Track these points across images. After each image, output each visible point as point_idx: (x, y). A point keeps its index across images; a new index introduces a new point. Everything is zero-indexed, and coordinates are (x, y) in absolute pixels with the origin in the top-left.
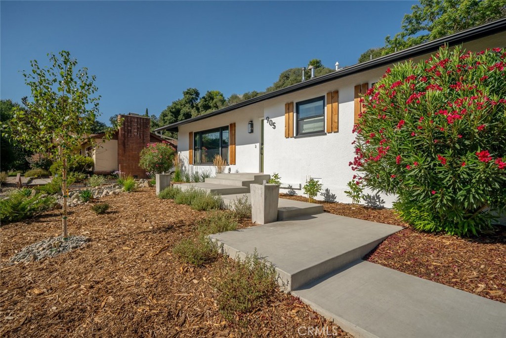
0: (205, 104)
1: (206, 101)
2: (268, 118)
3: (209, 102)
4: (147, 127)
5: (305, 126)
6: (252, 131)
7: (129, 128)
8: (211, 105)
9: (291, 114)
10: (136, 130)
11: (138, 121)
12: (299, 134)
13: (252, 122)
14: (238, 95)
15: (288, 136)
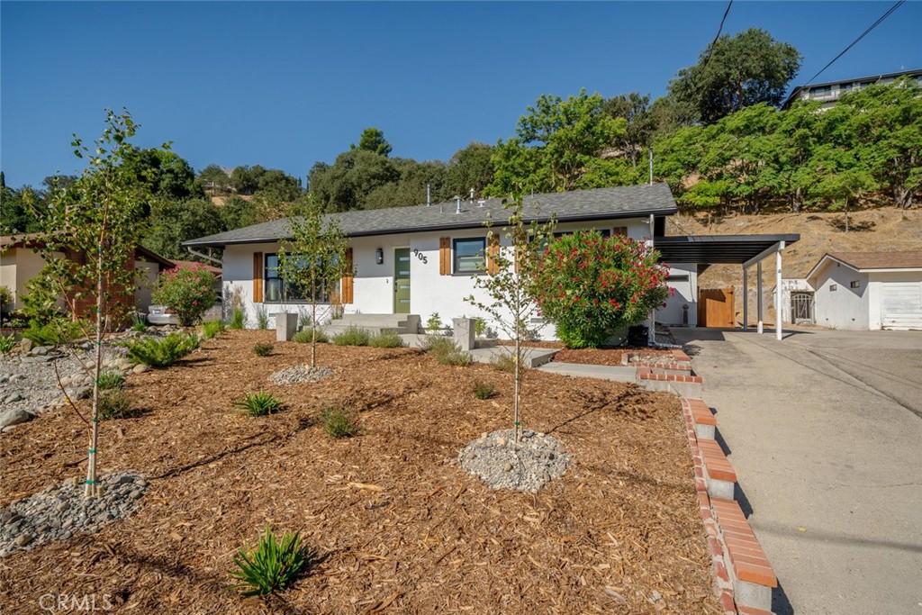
0: (176, 185)
1: (176, 177)
2: (416, 250)
3: (185, 182)
5: (462, 264)
6: (382, 262)
8: (190, 188)
9: (447, 250)
12: (457, 272)
13: (381, 249)
14: (222, 169)
15: (443, 273)
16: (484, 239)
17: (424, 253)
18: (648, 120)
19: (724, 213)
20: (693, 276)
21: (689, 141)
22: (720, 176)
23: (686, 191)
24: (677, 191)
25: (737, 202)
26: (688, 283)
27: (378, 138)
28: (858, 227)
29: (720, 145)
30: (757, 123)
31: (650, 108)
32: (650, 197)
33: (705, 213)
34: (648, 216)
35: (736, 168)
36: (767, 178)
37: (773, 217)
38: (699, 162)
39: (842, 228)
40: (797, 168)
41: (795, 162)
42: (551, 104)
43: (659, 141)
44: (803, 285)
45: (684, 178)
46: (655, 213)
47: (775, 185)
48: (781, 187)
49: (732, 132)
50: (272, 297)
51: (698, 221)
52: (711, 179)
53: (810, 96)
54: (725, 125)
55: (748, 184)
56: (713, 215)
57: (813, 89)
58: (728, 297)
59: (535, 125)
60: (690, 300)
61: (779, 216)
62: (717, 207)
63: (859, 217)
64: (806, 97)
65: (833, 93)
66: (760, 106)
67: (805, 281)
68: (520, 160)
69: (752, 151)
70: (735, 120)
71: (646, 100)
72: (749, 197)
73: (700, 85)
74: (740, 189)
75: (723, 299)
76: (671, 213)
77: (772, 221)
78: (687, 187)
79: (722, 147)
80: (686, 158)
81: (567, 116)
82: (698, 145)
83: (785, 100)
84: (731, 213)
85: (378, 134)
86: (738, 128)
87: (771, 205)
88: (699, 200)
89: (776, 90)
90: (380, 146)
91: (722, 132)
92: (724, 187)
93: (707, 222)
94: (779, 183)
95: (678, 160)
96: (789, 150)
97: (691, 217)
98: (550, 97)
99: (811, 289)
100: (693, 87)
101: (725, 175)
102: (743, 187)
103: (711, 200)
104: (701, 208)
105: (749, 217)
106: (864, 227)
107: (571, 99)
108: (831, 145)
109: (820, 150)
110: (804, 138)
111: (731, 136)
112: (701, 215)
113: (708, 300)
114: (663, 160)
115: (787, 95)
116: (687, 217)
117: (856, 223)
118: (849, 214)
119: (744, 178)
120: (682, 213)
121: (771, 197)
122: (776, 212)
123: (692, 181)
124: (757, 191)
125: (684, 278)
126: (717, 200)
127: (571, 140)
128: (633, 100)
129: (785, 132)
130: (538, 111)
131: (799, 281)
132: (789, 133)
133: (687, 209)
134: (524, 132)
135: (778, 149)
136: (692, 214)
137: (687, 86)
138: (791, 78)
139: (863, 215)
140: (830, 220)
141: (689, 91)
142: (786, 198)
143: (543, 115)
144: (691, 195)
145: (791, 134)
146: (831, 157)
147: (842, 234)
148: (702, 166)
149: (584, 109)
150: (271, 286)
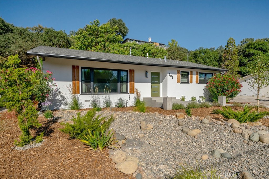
2: (170, 74)
6: (148, 77)
15: (178, 82)
16: (188, 72)
17: (172, 75)
50: (84, 91)
57: (130, 40)
64: (129, 41)
150: (84, 85)
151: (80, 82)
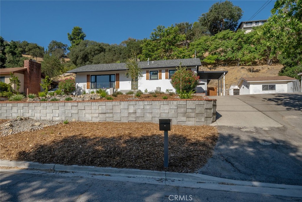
4: (40, 68)
7: (32, 68)
10: (35, 70)
11: (36, 65)
12: (151, 79)
13: (128, 74)
15: (147, 79)
16: (158, 71)
18: (192, 32)
19: (217, 66)
20: (206, 83)
21: (206, 41)
22: (215, 53)
23: (205, 58)
24: (201, 58)
25: (221, 62)
26: (204, 85)
27: (80, 31)
28: (256, 71)
29: (215, 43)
30: (227, 36)
31: (192, 28)
32: (196, 62)
33: (211, 66)
34: (196, 66)
35: (220, 51)
36: (229, 55)
37: (231, 67)
38: (209, 48)
39: (250, 71)
40: (239, 52)
41: (239, 49)
42: (161, 28)
43: (196, 40)
44: (237, 87)
45: (204, 54)
46: (197, 66)
47: (232, 57)
48: (234, 58)
49: (219, 39)
50: (93, 87)
51: (208, 68)
52: (212, 54)
53: (246, 26)
54: (217, 36)
55: (224, 56)
56: (213, 66)
57: (247, 23)
58: (215, 89)
59: (156, 35)
60: (205, 90)
61: (233, 67)
62: (215, 64)
63: (256, 68)
64: (245, 26)
65: (253, 25)
66: (228, 31)
67: (237, 86)
68: (151, 47)
69: (225, 45)
70: (220, 35)
71: (191, 25)
72: (225, 61)
73: (209, 20)
74: (221, 58)
75: (214, 90)
76: (201, 66)
77: (231, 69)
78: (205, 56)
79: (216, 44)
80: (205, 47)
81: (167, 33)
82: (209, 43)
83: (238, 26)
84: (219, 66)
85: (80, 29)
86: (221, 38)
87: (231, 64)
88: (208, 61)
89: (235, 22)
90: (81, 34)
91: (216, 39)
92: (216, 57)
93: (211, 69)
94: (233, 57)
95: (202, 47)
96: (236, 46)
97: (206, 67)
98: (161, 26)
99: (239, 88)
100: (207, 20)
101: (217, 53)
102: (223, 57)
103: (212, 61)
104: (209, 64)
105: (224, 67)
106: (257, 71)
107: (169, 27)
108: (248, 44)
109: (245, 46)
110: (240, 42)
111: (219, 40)
112: (209, 66)
113: (210, 90)
114: (197, 47)
115: (239, 24)
116: (205, 67)
117: (255, 70)
118: (253, 67)
119: (223, 54)
120: (203, 66)
121: (232, 61)
122: (232, 66)
123: (206, 54)
124: (227, 59)
125: (204, 84)
126: (214, 61)
127: (169, 41)
128: (187, 25)
129: (235, 40)
130: (157, 31)
131: (236, 86)
132: (236, 40)
133: (205, 64)
134: (153, 37)
135: (233, 45)
136: (207, 66)
137: (205, 20)
138: (240, 18)
139: (257, 67)
140: (248, 69)
141: (205, 22)
142: (236, 61)
143: (159, 32)
144: (206, 60)
145: (237, 41)
146: (248, 48)
147: (250, 73)
148: (210, 50)
149: (173, 31)
150: (92, 84)
151: (90, 83)
